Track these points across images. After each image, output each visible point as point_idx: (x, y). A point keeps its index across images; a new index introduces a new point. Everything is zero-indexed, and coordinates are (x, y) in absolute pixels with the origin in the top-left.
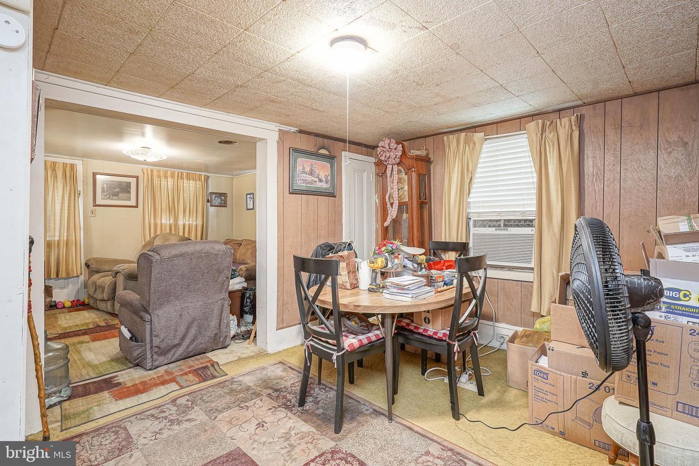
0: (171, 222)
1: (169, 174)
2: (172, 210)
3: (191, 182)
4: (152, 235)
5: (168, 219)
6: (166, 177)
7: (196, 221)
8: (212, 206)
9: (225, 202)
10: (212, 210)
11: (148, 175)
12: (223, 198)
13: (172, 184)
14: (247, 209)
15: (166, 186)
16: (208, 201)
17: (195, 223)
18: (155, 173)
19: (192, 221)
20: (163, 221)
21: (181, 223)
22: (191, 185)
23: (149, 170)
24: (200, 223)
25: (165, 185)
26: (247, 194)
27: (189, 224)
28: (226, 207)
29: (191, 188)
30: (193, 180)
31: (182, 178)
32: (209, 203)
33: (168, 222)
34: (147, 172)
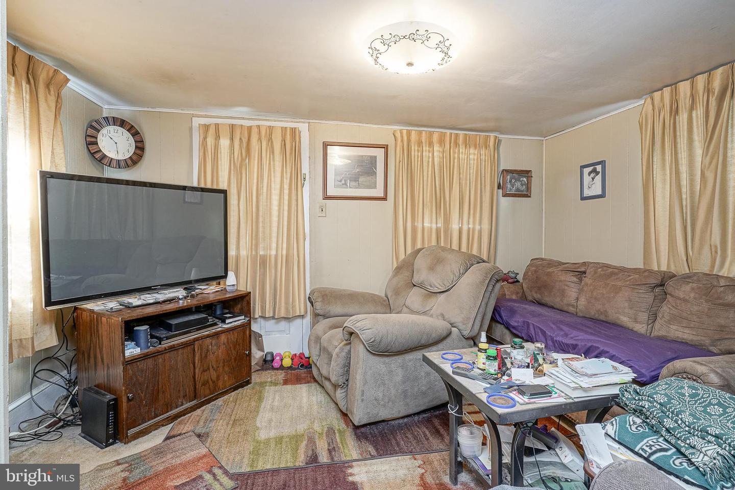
0: (439, 225)
1: (435, 137)
2: (440, 204)
3: (472, 151)
4: (409, 251)
5: (434, 220)
6: (431, 144)
7: (480, 223)
8: (505, 195)
9: (529, 188)
10: (505, 202)
11: (402, 141)
12: (525, 179)
13: (441, 156)
14: (583, 198)
15: (431, 160)
16: (499, 187)
17: (477, 227)
18: (414, 136)
19: (474, 223)
20: (427, 225)
21: (455, 226)
22: (472, 157)
23: (405, 132)
24: (486, 226)
25: (429, 157)
26: (583, 167)
27: (469, 229)
28: (530, 197)
29: (472, 162)
30: (475, 148)
31: (456, 144)
32: (500, 191)
33: (434, 226)
34: (402, 137)
